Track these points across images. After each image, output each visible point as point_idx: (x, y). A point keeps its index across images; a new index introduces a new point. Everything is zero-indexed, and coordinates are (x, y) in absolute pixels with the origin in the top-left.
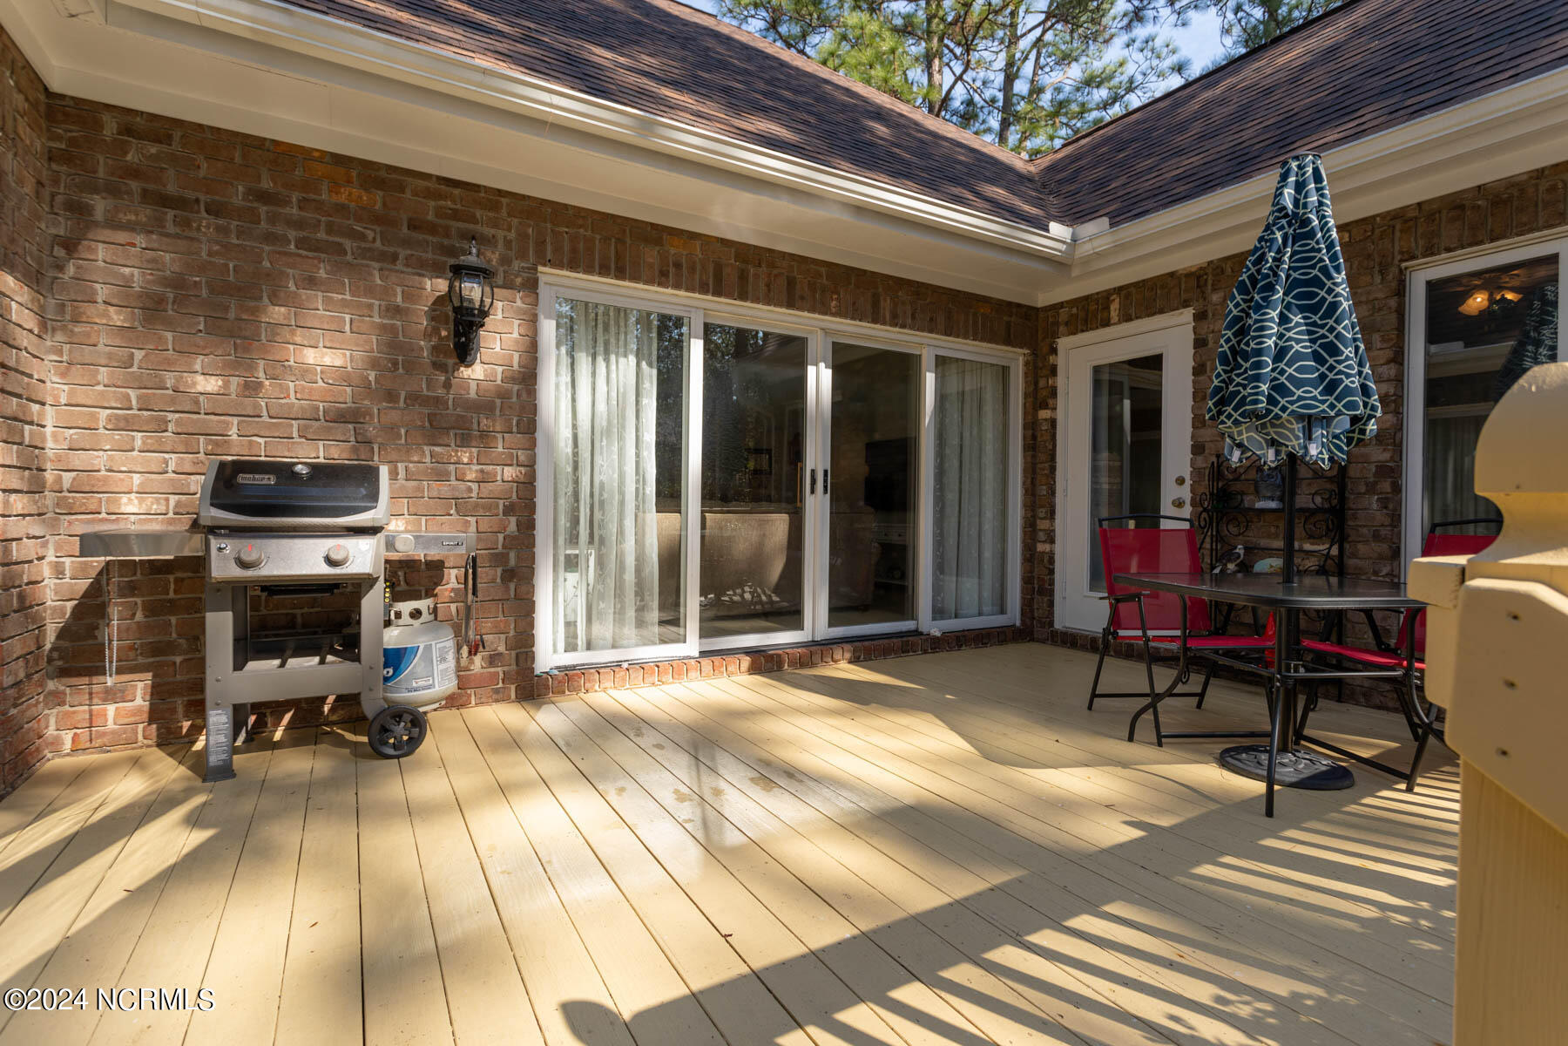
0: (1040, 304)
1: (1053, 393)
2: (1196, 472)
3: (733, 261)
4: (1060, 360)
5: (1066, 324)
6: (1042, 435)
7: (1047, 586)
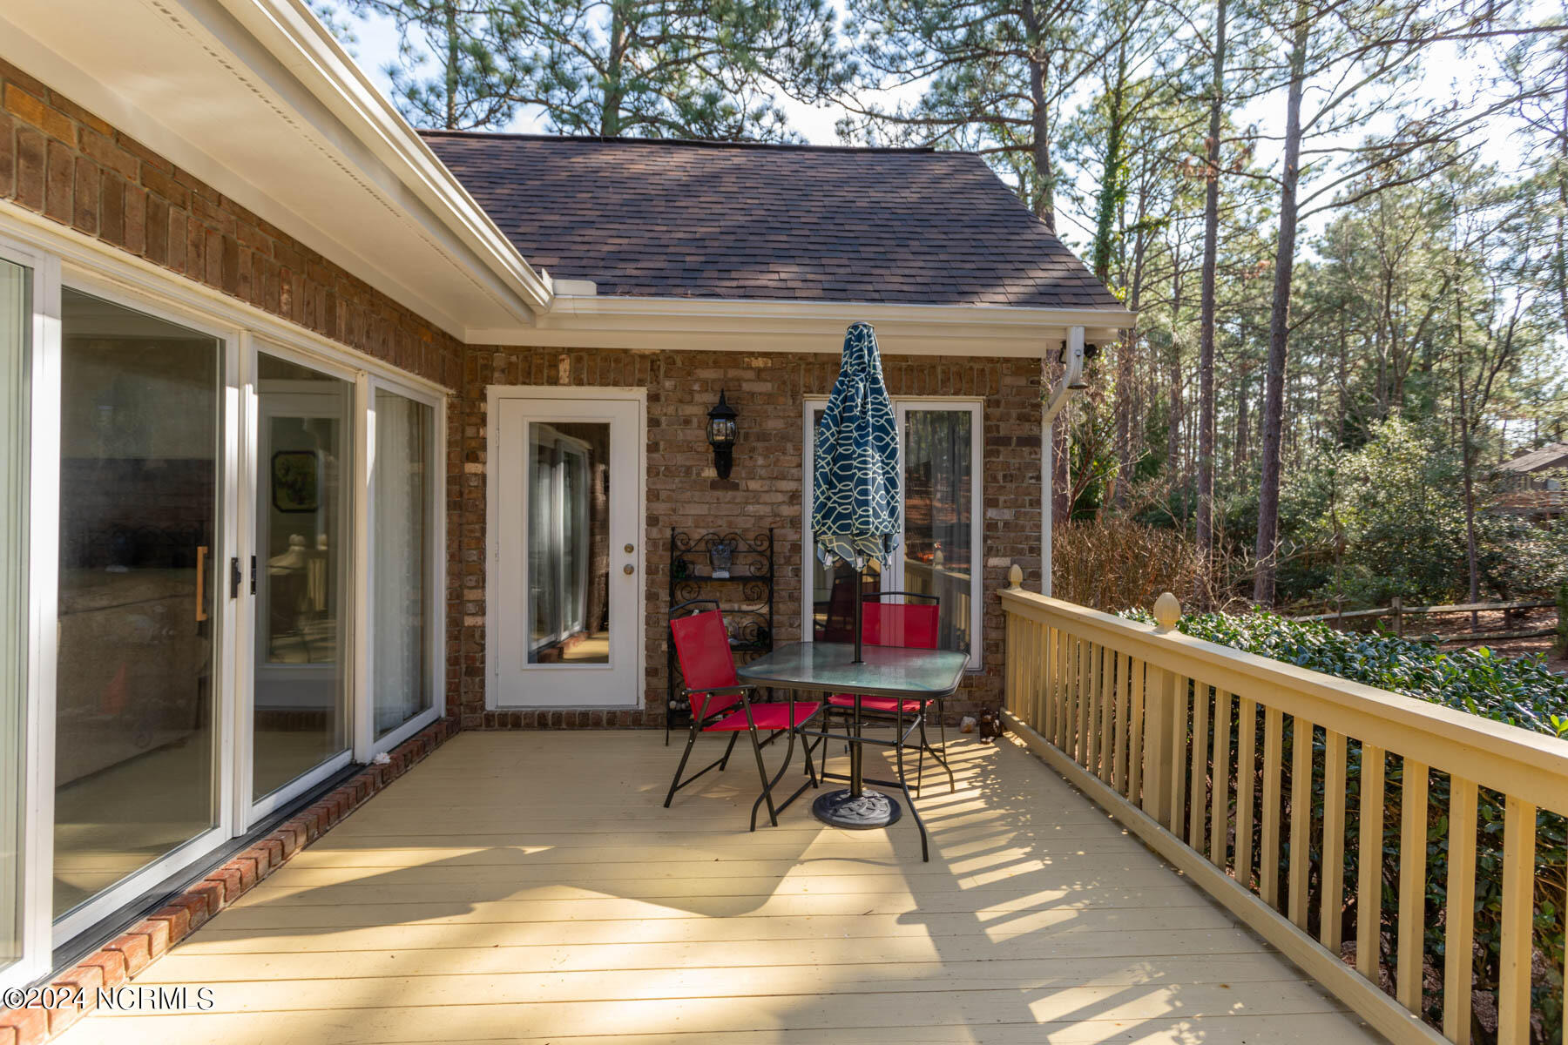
0: (467, 341)
1: (483, 446)
2: (652, 543)
3: (138, 182)
4: (490, 408)
5: (503, 371)
6: (470, 492)
7: (478, 664)
